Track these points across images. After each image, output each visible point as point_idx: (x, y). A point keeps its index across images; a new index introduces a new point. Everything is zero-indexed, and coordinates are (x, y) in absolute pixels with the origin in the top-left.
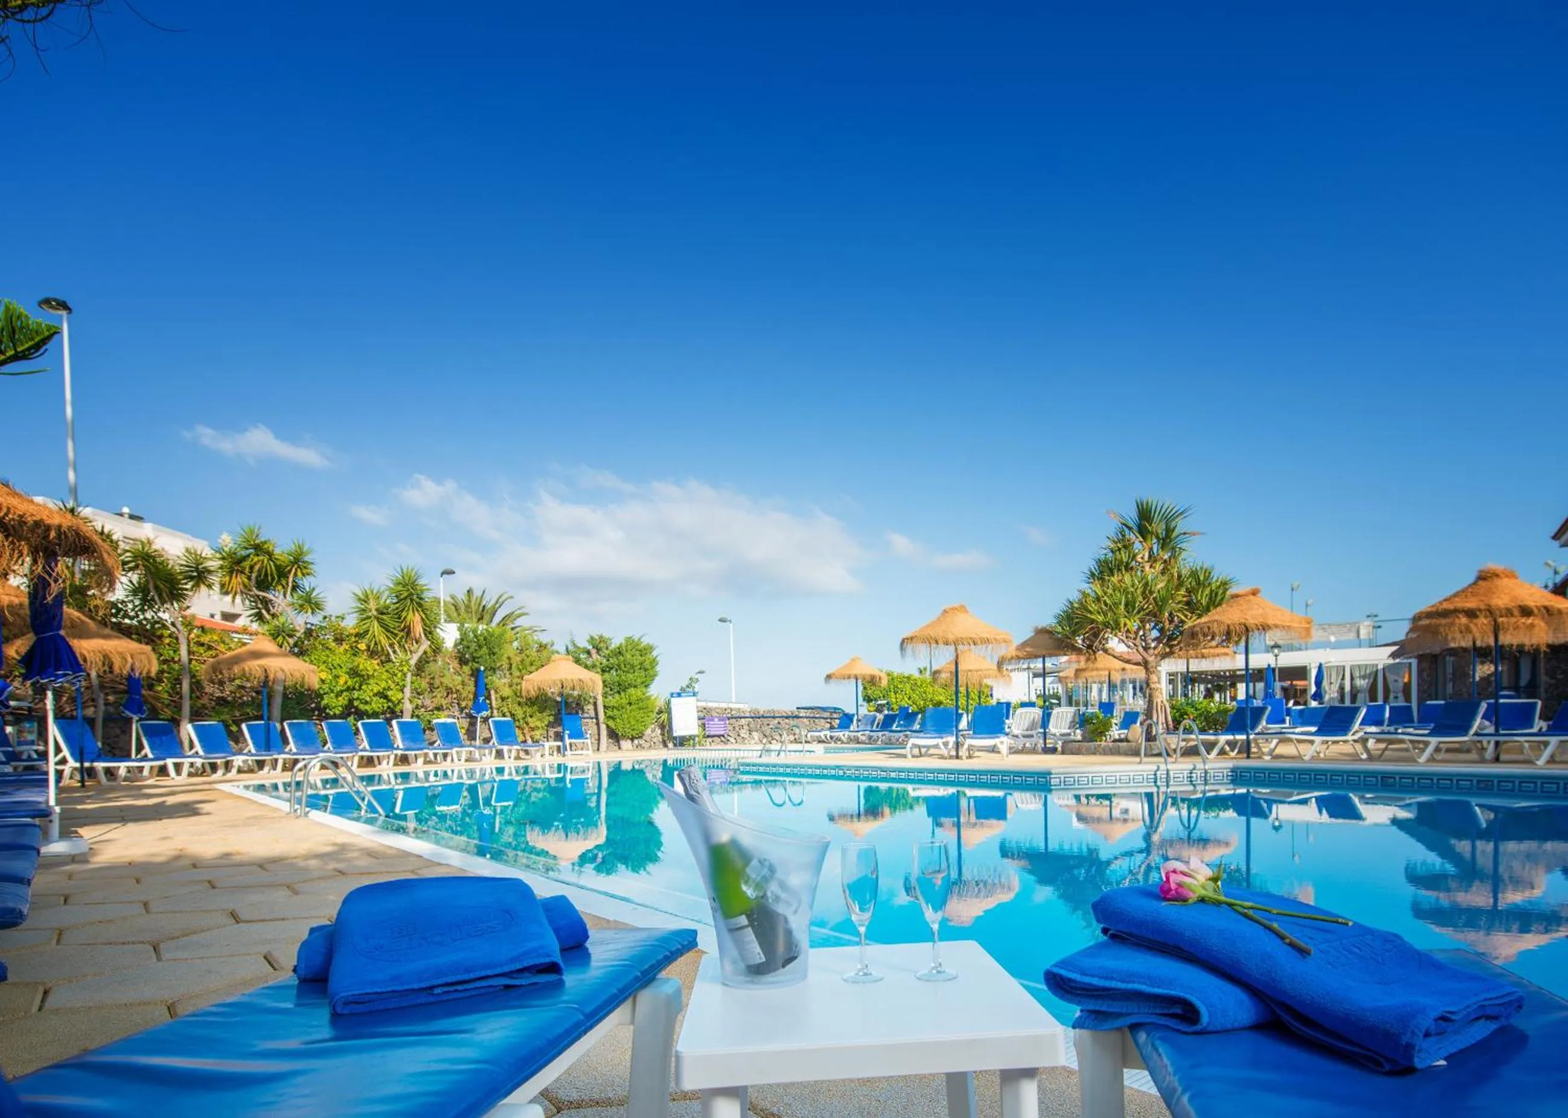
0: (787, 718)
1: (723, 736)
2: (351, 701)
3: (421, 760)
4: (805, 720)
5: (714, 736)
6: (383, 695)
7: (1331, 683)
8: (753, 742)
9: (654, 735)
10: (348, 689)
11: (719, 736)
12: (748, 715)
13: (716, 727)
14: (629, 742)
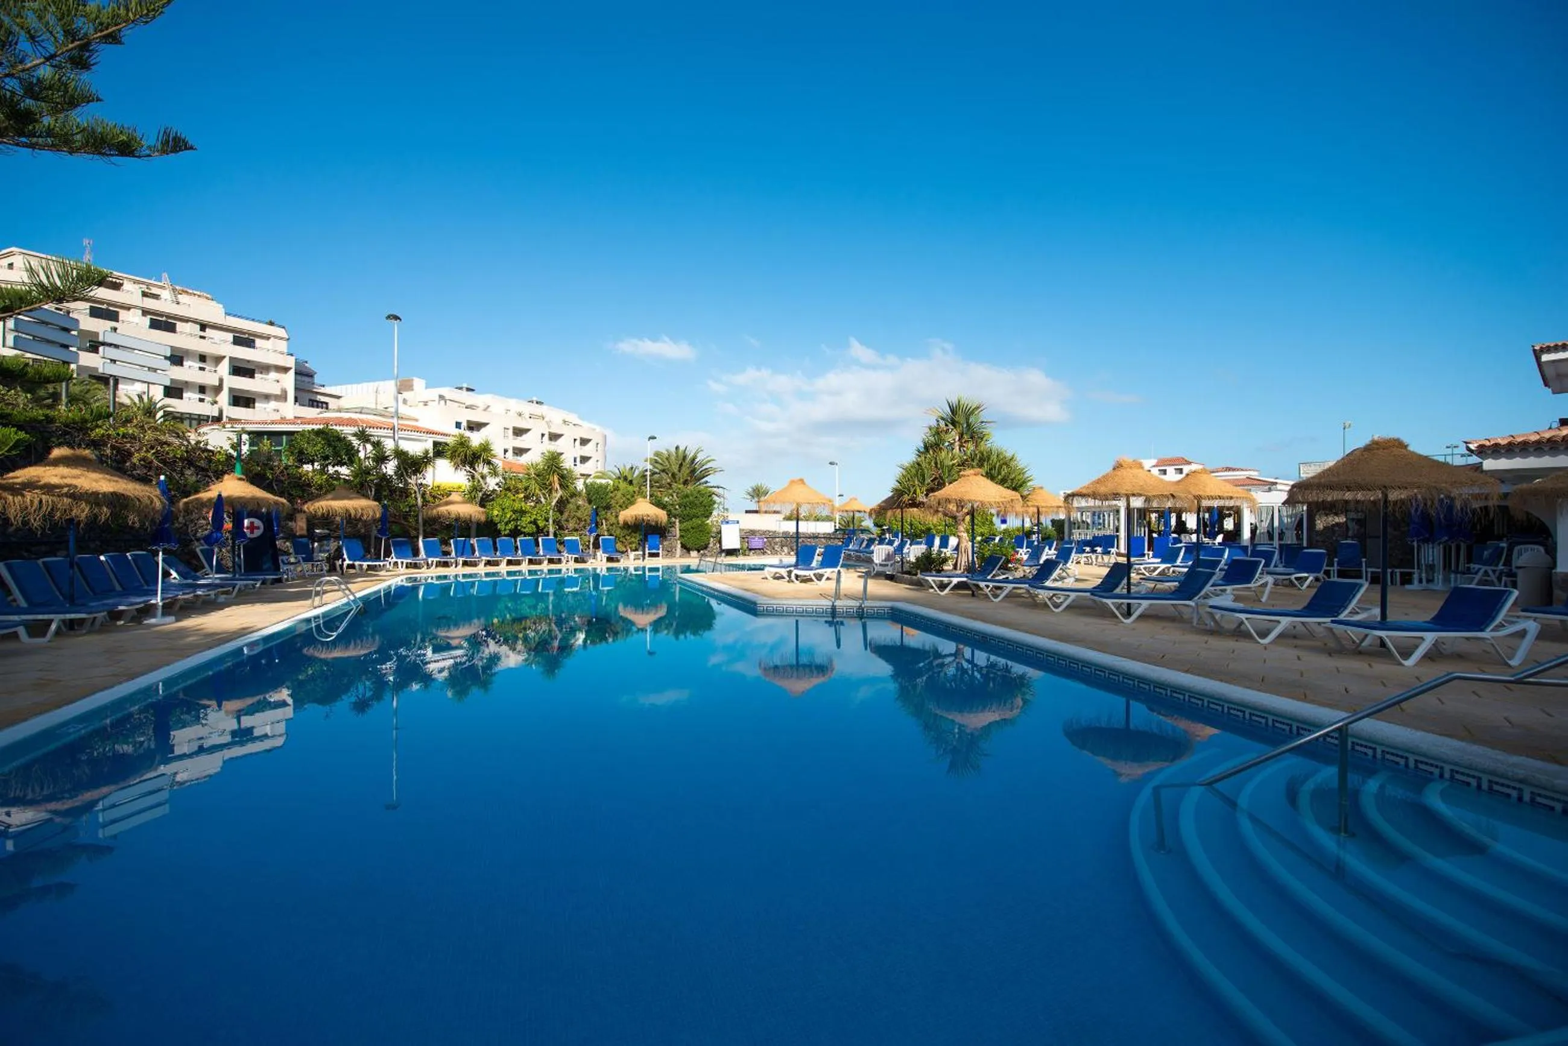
0: (809, 538)
1: (763, 549)
2: (516, 527)
3: (546, 562)
4: (823, 540)
5: (756, 549)
6: (535, 522)
7: (1262, 521)
8: (783, 554)
9: (715, 547)
10: (513, 520)
11: (759, 549)
12: (781, 535)
13: (756, 543)
14: (696, 552)
